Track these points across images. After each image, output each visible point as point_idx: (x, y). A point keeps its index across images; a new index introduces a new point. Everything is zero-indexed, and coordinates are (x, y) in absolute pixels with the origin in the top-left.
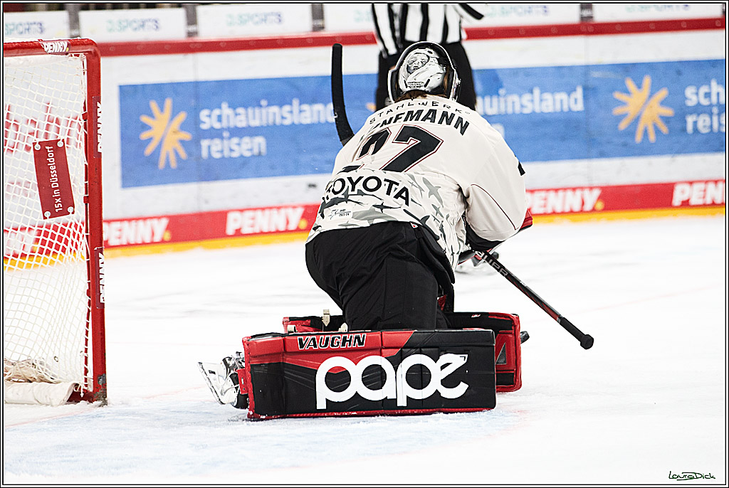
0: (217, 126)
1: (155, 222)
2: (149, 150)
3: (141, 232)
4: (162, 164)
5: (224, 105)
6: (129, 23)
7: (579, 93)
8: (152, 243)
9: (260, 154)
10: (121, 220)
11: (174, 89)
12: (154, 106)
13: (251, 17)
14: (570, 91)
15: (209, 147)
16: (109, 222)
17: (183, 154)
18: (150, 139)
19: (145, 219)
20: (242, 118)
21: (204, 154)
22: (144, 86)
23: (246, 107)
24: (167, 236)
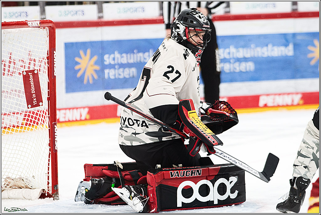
0: (112, 62)
1: (82, 110)
2: (79, 75)
3: (75, 115)
4: (85, 81)
5: (116, 53)
6: (70, 12)
7: (291, 47)
8: (81, 120)
9: (133, 77)
10: (66, 109)
11: (92, 44)
12: (82, 53)
13: (129, 9)
14: (286, 45)
15: (109, 73)
16: (60, 110)
17: (96, 77)
18: (80, 69)
19: (77, 108)
21: (106, 76)
22: (77, 43)
23: (127, 53)
24: (88, 117)
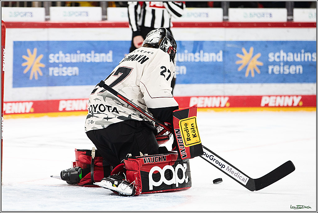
0: (57, 61)
1: (27, 103)
2: (25, 71)
3: (20, 108)
4: (31, 78)
5: (61, 52)
6: (19, 13)
7: (221, 54)
8: (25, 113)
9: (76, 75)
10: (12, 102)
11: (38, 44)
12: (29, 51)
13: (74, 13)
14: (217, 52)
15: (53, 71)
16: (6, 103)
17: (41, 74)
18: (26, 66)
19: (22, 102)
20: (69, 58)
21: (51, 74)
22: (25, 42)
23: (70, 53)
24: (32, 110)
